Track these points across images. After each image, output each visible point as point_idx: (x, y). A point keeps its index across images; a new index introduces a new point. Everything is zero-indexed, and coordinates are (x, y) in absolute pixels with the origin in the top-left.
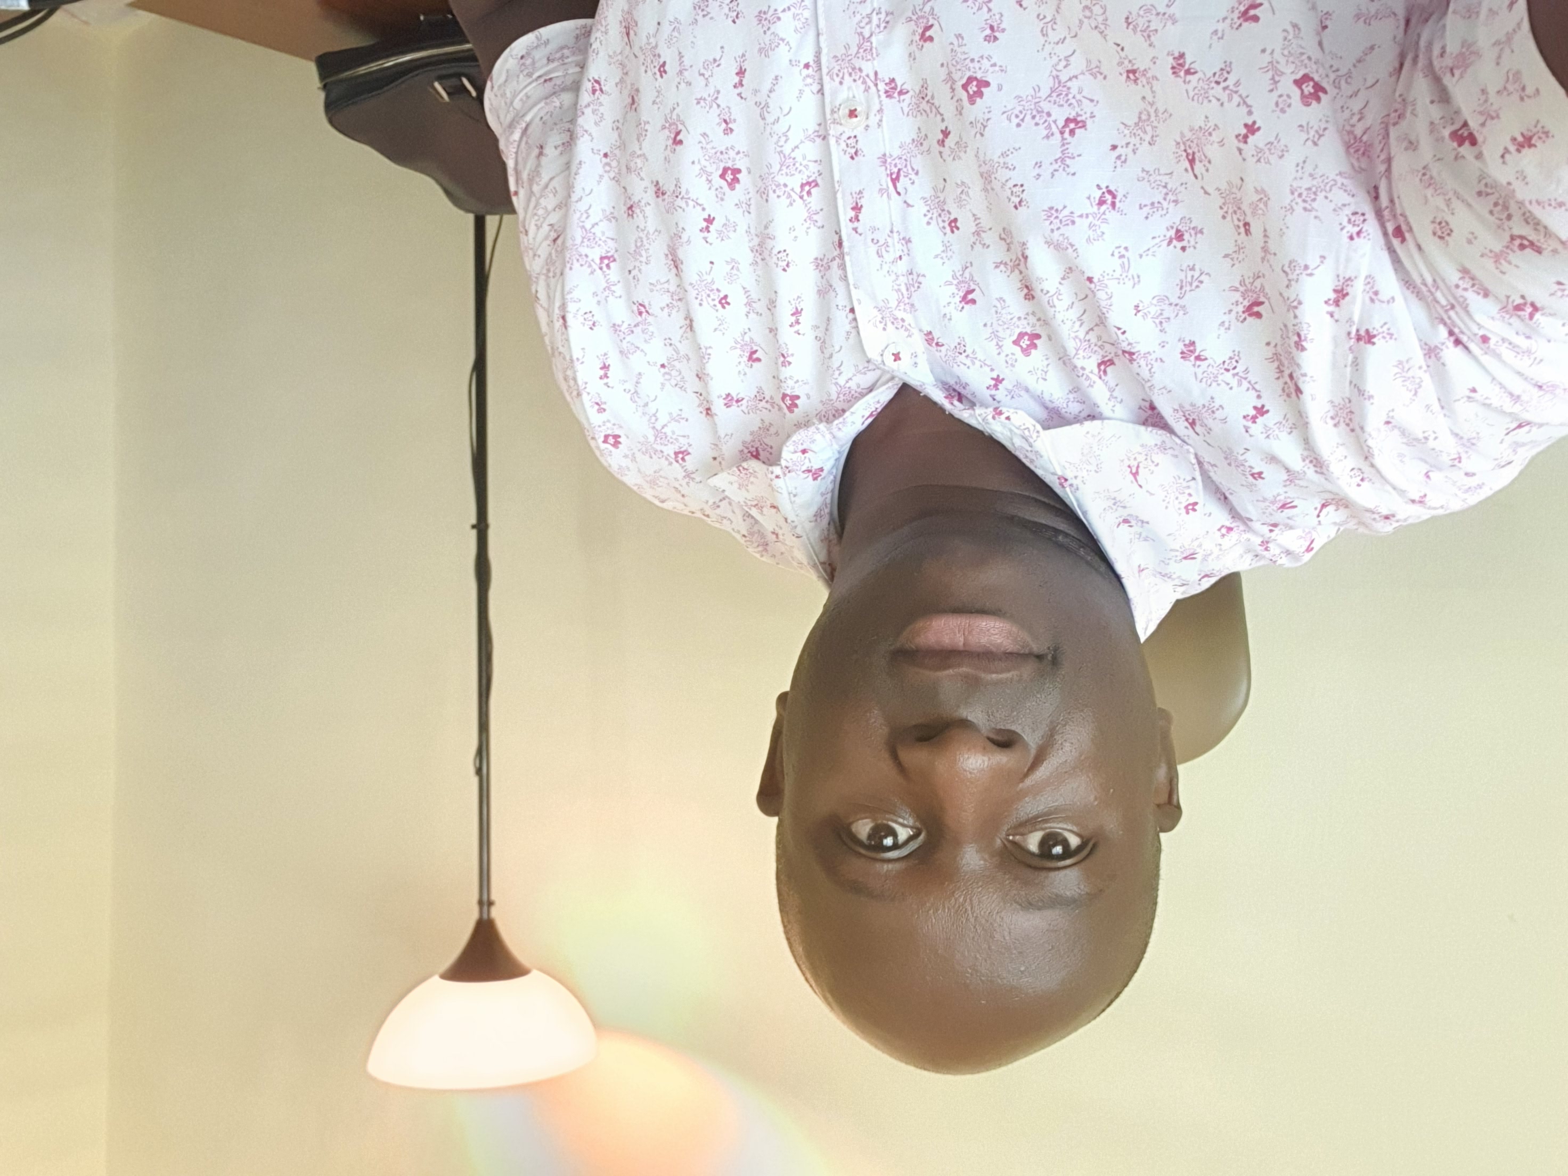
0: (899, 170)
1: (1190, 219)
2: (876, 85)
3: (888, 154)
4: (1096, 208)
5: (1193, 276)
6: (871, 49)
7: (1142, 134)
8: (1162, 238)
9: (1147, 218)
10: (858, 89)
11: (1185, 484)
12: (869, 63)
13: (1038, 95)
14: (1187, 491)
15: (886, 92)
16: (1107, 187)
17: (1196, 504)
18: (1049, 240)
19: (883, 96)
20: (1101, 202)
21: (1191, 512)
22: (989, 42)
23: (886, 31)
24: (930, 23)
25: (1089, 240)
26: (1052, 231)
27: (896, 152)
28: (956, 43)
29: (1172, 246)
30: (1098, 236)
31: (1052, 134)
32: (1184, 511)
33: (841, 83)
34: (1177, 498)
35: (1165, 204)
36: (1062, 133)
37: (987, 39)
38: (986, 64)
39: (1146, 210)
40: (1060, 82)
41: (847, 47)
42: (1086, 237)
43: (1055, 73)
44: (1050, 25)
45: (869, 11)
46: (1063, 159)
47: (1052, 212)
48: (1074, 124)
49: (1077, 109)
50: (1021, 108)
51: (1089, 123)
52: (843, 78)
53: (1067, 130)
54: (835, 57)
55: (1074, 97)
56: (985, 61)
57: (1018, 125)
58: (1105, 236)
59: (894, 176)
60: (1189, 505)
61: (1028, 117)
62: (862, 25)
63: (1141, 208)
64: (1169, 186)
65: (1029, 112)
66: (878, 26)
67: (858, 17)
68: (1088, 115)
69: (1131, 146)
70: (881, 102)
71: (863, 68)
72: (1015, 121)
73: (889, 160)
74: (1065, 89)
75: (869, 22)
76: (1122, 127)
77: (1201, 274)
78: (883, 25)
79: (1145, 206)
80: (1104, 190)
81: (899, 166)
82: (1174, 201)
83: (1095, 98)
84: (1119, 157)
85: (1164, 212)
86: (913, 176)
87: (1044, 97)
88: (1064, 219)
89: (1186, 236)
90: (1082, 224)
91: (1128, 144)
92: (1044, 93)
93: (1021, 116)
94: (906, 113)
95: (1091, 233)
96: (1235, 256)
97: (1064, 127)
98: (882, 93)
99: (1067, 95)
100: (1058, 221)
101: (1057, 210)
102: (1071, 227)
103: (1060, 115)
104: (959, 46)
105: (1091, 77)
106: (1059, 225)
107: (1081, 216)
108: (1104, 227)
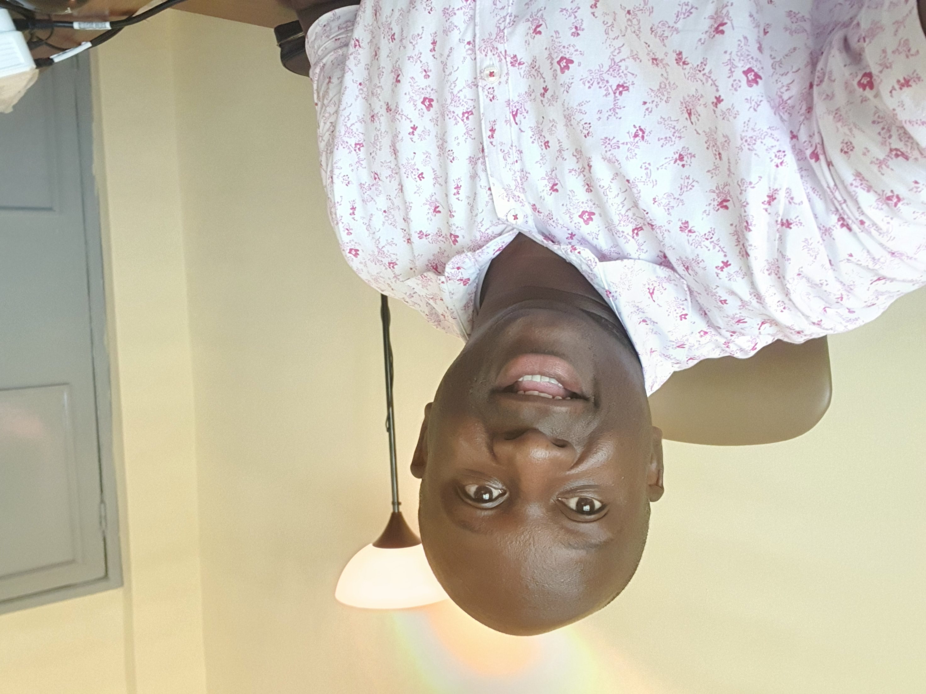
0: (517, 110)
1: (687, 148)
2: (505, 58)
3: (511, 100)
5: (688, 183)
6: (504, 37)
7: (661, 96)
8: (671, 159)
10: (496, 60)
11: (681, 302)
12: (502, 45)
13: (602, 70)
14: (682, 307)
15: (511, 63)
16: (640, 127)
17: (686, 315)
18: (604, 157)
19: (509, 65)
21: (683, 319)
22: (574, 36)
23: (513, 26)
24: (540, 23)
27: (516, 99)
28: (555, 36)
29: (677, 164)
30: (633, 156)
31: (609, 94)
32: (679, 318)
33: (486, 55)
34: (675, 310)
37: (573, 34)
39: (662, 141)
42: (626, 156)
44: (610, 28)
45: (505, 14)
46: (615, 109)
47: (606, 141)
51: (631, 88)
52: (487, 53)
54: (483, 40)
56: (571, 48)
57: (589, 87)
59: (514, 113)
60: (683, 315)
61: (595, 83)
62: (500, 22)
64: (676, 128)
66: (509, 23)
67: (499, 17)
70: (508, 69)
71: (498, 47)
73: (511, 104)
75: (504, 21)
78: (511, 23)
81: (517, 107)
82: (679, 137)
83: (635, 73)
86: (525, 114)
88: (613, 145)
90: (624, 148)
92: (606, 68)
93: (591, 82)
94: (522, 76)
96: (713, 171)
98: (509, 63)
99: (618, 70)
102: (617, 150)
103: (614, 82)
104: (557, 38)
106: (610, 148)
108: (637, 151)
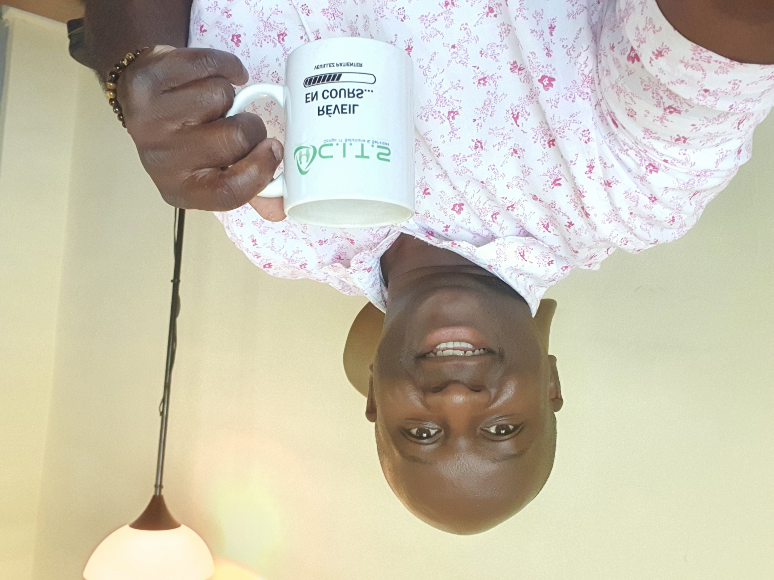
1: (518, 144)
4: (474, 150)
8: (508, 154)
9: (498, 150)
11: (546, 254)
14: (548, 257)
16: (477, 140)
20: (476, 147)
21: (551, 264)
25: (475, 167)
26: (458, 165)
29: (513, 157)
30: (479, 163)
31: (444, 121)
32: (547, 265)
34: (544, 260)
35: (505, 141)
36: (449, 119)
39: (497, 147)
40: (440, 96)
42: (474, 165)
43: (436, 92)
44: (427, 70)
46: (453, 132)
47: (455, 157)
48: (453, 114)
49: (452, 106)
50: (425, 112)
51: (460, 111)
53: (451, 117)
55: (449, 101)
58: (482, 163)
60: (550, 261)
63: (494, 147)
65: (430, 113)
68: (458, 108)
69: (482, 118)
72: (424, 119)
74: (443, 98)
76: (476, 110)
77: (529, 169)
79: (496, 145)
80: (476, 141)
82: (508, 138)
83: (460, 99)
84: (478, 125)
85: (506, 144)
87: (434, 104)
88: (461, 159)
89: (518, 152)
91: (480, 118)
95: (475, 163)
97: (448, 116)
99: (445, 101)
100: (459, 160)
101: (457, 156)
102: (465, 162)
105: (455, 90)
107: (469, 156)
108: (481, 159)
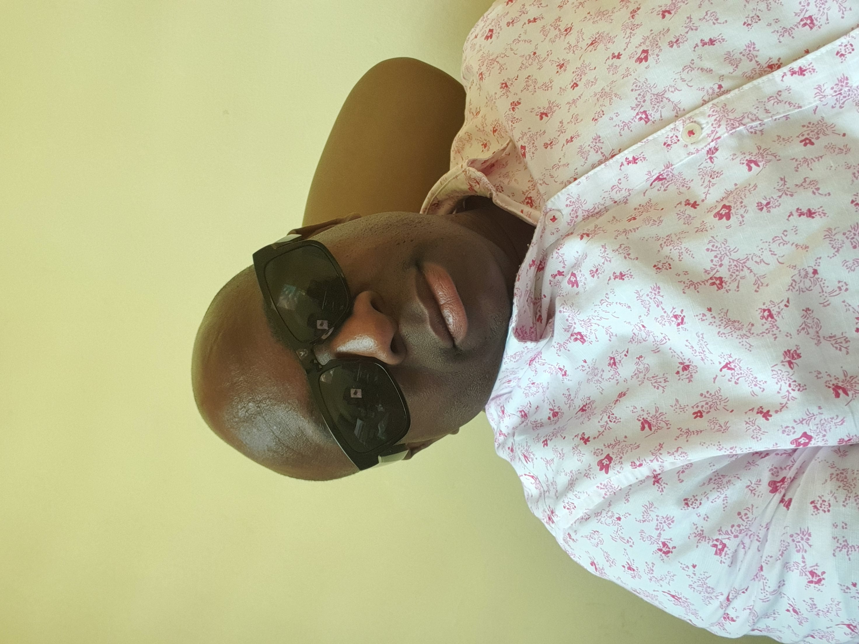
0: (665, 179)
2: (712, 141)
3: (673, 167)
4: (672, 315)
6: (734, 128)
10: (707, 130)
12: (725, 130)
13: (732, 253)
15: (710, 149)
19: (707, 149)
22: (758, 206)
23: (749, 134)
24: (760, 164)
27: (675, 172)
31: (709, 273)
33: (709, 116)
36: (711, 278)
37: (760, 204)
38: (742, 211)
40: (745, 263)
41: (733, 111)
43: (750, 257)
45: (760, 118)
46: (693, 284)
47: (657, 290)
48: (719, 283)
49: (730, 281)
50: (720, 246)
52: (713, 116)
53: (714, 280)
54: (725, 105)
55: (737, 275)
57: (708, 249)
59: (661, 177)
62: (750, 116)
66: (751, 128)
67: (755, 111)
70: (703, 148)
71: (721, 127)
72: (710, 246)
73: (669, 169)
74: (741, 268)
75: (753, 121)
78: (753, 130)
83: (740, 289)
86: (663, 189)
87: (731, 257)
90: (658, 311)
92: (735, 256)
94: (700, 167)
97: (715, 278)
98: (709, 147)
99: (737, 271)
103: (723, 272)
104: (749, 190)
105: (754, 281)
106: (651, 297)
